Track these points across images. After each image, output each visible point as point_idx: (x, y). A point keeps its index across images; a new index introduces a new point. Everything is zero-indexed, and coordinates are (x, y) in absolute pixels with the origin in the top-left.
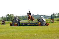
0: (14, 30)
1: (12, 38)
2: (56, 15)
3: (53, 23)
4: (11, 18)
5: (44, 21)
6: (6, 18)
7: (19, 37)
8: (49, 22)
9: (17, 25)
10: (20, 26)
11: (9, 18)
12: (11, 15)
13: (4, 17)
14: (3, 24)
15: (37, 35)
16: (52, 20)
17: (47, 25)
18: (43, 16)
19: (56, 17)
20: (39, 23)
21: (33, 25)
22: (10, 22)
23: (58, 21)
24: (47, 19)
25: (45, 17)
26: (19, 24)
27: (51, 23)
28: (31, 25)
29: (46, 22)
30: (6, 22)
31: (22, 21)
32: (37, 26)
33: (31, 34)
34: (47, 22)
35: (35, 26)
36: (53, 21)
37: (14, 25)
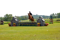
0: (13, 30)
1: (11, 39)
2: (56, 15)
3: (52, 23)
4: (10, 18)
5: (43, 21)
6: (4, 18)
7: (18, 38)
8: (49, 22)
9: (16, 26)
10: (19, 27)
11: (8, 18)
12: (9, 15)
13: (2, 17)
14: (2, 24)
15: (36, 36)
16: (51, 20)
17: (46, 25)
18: (42, 16)
19: (55, 17)
20: (38, 23)
21: (32, 26)
22: (9, 22)
23: (57, 21)
24: (46, 19)
25: (45, 17)
26: (18, 24)
27: (50, 23)
28: (30, 26)
29: (45, 22)
30: (5, 22)
31: (21, 21)
32: (36, 26)
33: (30, 35)
34: (47, 22)
35: (34, 27)
36: (53, 21)
37: (13, 26)
